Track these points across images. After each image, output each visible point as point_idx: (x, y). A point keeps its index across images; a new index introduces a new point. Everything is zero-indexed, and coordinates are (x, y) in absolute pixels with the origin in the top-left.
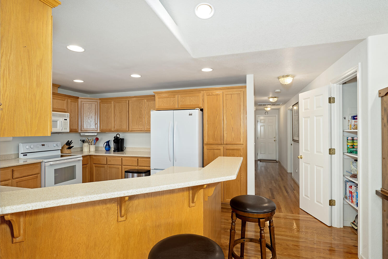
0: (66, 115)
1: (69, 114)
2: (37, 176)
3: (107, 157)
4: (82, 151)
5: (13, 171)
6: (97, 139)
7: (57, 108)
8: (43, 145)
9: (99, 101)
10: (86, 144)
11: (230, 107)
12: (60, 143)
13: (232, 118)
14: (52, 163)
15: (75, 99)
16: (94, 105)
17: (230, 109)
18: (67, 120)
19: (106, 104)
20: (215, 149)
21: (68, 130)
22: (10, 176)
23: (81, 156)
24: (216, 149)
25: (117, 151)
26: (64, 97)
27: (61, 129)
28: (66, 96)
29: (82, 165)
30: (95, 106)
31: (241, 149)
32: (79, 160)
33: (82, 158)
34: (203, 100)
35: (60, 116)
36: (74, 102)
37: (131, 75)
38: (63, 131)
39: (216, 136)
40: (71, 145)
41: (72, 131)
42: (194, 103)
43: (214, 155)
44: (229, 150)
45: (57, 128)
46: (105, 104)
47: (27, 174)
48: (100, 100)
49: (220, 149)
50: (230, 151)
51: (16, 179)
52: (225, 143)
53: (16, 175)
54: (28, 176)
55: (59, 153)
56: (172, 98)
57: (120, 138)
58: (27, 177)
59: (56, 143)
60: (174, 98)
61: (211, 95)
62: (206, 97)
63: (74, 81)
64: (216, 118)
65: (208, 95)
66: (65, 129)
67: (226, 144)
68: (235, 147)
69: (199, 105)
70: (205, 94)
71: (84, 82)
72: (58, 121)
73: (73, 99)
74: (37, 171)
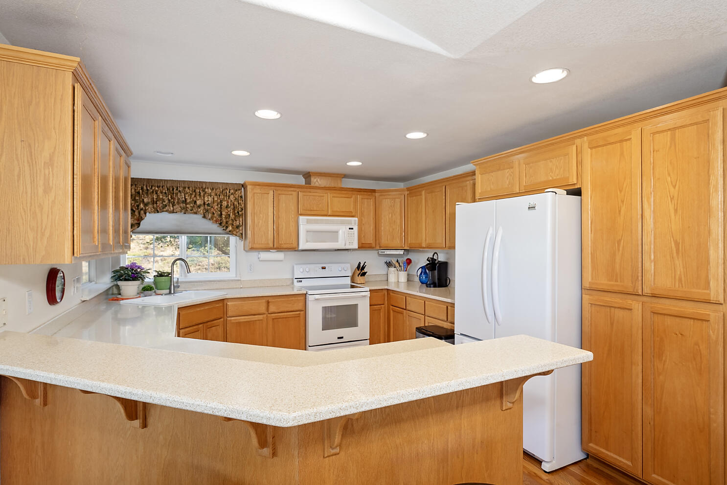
0: (353, 222)
1: (357, 219)
2: (300, 314)
3: (406, 295)
4: (387, 280)
5: (268, 303)
6: (408, 261)
7: (339, 210)
8: (324, 268)
9: (406, 193)
10: (392, 269)
11: (669, 175)
12: (348, 265)
13: (676, 211)
14: (317, 297)
15: (370, 193)
16: (398, 201)
17: (669, 179)
18: (352, 229)
19: (414, 198)
20: (615, 307)
21: (356, 246)
22: (263, 309)
23: (368, 289)
24: (619, 308)
25: (432, 286)
26: (350, 192)
27: (343, 244)
28: (353, 190)
29: (370, 305)
30: (401, 202)
31: (712, 319)
32: (365, 296)
33: (368, 294)
34: (580, 163)
35: (342, 223)
36: (367, 199)
37: (406, 134)
38: (347, 247)
39: (617, 266)
40: (365, 270)
41: (363, 247)
42: (557, 175)
43: (612, 324)
44: (664, 314)
45: (338, 242)
46: (413, 196)
47: (286, 309)
48: (408, 191)
49: (631, 310)
50: (669, 321)
51: (273, 315)
52: (647, 291)
53: (272, 308)
54: (287, 312)
55: (348, 281)
56: (508, 169)
57: (439, 261)
58: (285, 314)
59: (343, 265)
60: (512, 170)
61: (603, 145)
62: (587, 153)
63: (348, 164)
64: (620, 211)
65: (595, 147)
66: (351, 244)
67: (654, 296)
68: (689, 308)
69: (568, 178)
70: (586, 146)
71: (362, 163)
72: (339, 230)
73: (365, 193)
74: (300, 306)
